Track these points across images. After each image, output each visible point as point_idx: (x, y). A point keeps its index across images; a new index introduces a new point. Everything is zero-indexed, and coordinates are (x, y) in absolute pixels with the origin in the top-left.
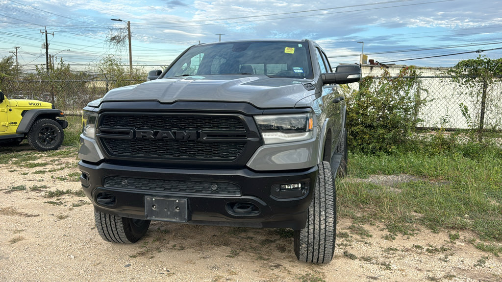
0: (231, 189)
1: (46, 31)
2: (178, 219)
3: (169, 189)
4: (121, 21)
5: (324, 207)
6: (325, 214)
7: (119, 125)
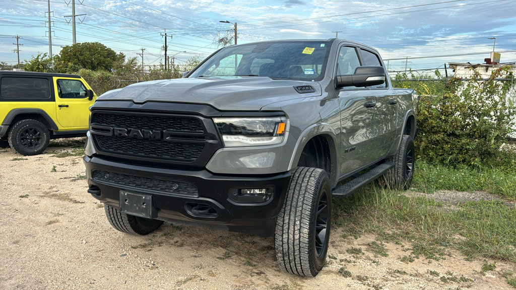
1: (166, 34)
2: (144, 214)
3: (140, 186)
4: (229, 22)
5: (300, 217)
6: (300, 224)
7: (104, 123)
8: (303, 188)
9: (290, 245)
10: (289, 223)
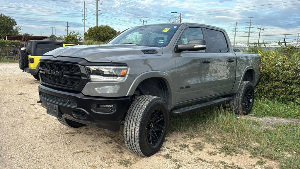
0: (74, 103)
1: (143, 20)
5: (135, 122)
6: (135, 126)
8: (140, 106)
9: (130, 138)
10: (130, 125)
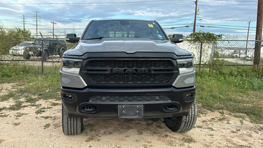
0: (165, 98)
2: (138, 116)
3: (132, 100)
7: (99, 66)
